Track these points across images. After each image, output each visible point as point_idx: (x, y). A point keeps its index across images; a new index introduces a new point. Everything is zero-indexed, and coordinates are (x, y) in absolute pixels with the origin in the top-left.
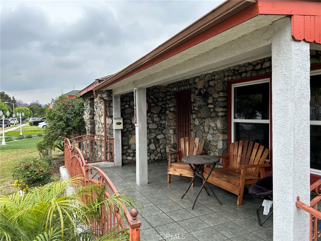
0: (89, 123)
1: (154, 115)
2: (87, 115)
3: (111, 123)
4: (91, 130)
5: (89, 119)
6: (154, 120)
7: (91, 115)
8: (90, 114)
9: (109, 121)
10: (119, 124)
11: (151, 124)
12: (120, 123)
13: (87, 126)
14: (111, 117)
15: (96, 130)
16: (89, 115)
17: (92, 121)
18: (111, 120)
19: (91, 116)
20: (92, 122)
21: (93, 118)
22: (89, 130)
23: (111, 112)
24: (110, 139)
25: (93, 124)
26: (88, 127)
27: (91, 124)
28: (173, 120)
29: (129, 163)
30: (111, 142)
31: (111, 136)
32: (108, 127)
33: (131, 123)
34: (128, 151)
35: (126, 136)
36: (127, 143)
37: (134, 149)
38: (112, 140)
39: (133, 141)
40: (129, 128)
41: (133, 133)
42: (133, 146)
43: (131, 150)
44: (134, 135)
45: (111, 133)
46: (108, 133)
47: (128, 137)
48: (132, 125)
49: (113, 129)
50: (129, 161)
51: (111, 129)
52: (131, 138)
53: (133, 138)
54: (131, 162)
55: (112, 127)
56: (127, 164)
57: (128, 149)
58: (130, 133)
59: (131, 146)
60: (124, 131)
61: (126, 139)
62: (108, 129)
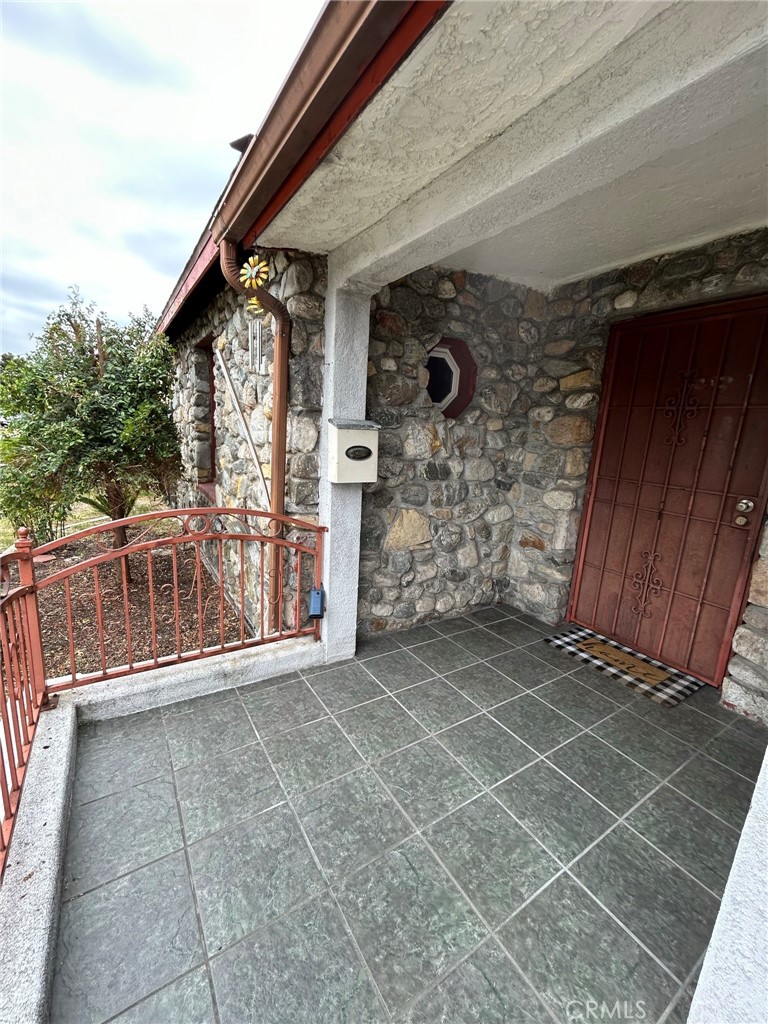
0: (194, 434)
1: (488, 424)
2: (186, 405)
3: (312, 446)
4: (200, 460)
5: (193, 422)
6: (486, 443)
7: (200, 409)
8: (197, 404)
9: (298, 432)
10: (358, 454)
11: (477, 462)
12: (366, 453)
13: (187, 444)
14: (314, 412)
15: (222, 466)
16: (194, 408)
17: (203, 427)
18: (312, 433)
19: (201, 412)
20: (204, 432)
21: (208, 419)
22: (192, 459)
23: (313, 386)
24: (305, 530)
25: (207, 440)
26: (189, 448)
27: (199, 439)
28: (579, 450)
29: (379, 632)
30: (310, 543)
31: (308, 514)
32: (298, 466)
33: (401, 454)
34: (379, 578)
35: (372, 515)
36: (378, 544)
37: (403, 571)
38: (313, 534)
39: (403, 535)
40: (393, 474)
41: (405, 500)
42: (401, 556)
43: (392, 577)
44: (407, 509)
45: (307, 497)
46: (294, 499)
47: (380, 518)
48: (404, 460)
49: (318, 480)
50: (379, 624)
51: (312, 476)
52: (394, 520)
53: (402, 520)
54: (387, 624)
55: (315, 469)
56: (373, 634)
57: (377, 570)
58: (392, 499)
59: (393, 559)
60: (370, 491)
61: (373, 529)
62: (294, 476)
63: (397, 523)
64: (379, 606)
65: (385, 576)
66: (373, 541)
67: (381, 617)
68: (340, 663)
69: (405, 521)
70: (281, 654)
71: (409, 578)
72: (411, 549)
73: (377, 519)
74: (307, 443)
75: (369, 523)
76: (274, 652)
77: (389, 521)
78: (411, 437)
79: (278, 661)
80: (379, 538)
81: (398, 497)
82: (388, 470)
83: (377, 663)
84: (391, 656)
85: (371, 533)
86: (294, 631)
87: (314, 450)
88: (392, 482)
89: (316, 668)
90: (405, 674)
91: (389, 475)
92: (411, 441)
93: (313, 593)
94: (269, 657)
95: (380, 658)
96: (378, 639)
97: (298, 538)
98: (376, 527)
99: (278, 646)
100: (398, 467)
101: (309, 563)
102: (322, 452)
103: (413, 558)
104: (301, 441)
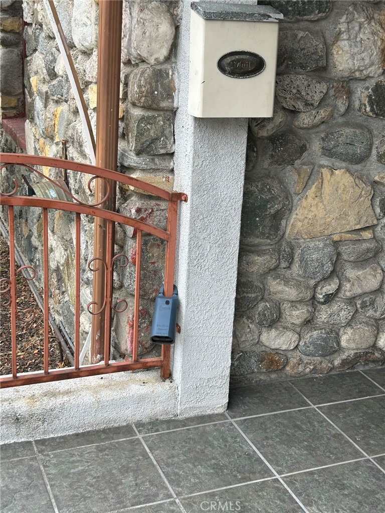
3: (164, 52)
9: (140, 27)
10: (240, 66)
12: (255, 65)
15: (34, 89)
17: (8, 22)
18: (164, 29)
20: (10, 32)
21: (15, 8)
24: (150, 197)
29: (273, 376)
30: (158, 219)
31: (155, 170)
32: (140, 86)
33: (325, 69)
34: (275, 286)
35: (268, 176)
36: (276, 227)
37: (319, 277)
38: (164, 205)
39: (321, 213)
40: (307, 104)
41: (328, 152)
42: (317, 249)
43: (298, 285)
44: (332, 169)
45: (154, 140)
46: (133, 145)
47: (281, 182)
48: (330, 80)
49: (174, 112)
50: (272, 362)
51: (164, 104)
52: (306, 186)
53: (320, 188)
54: (287, 363)
55: (169, 92)
56: (262, 377)
57: (273, 271)
58: (303, 149)
59: (302, 254)
60: (264, 133)
61: (268, 201)
62: (134, 105)
63: (311, 192)
64: (273, 333)
65: (286, 281)
66: (267, 222)
67: (277, 351)
68: (202, 419)
69: (327, 189)
70: (106, 395)
71: (330, 288)
72: (336, 238)
73: (275, 184)
74: (155, 46)
75: (261, 191)
76: (96, 390)
77: (298, 188)
78: (345, 36)
79: (100, 405)
80: (278, 217)
81: (316, 146)
82: (298, 97)
83: (262, 425)
84: (290, 417)
85: (263, 206)
86: (129, 361)
87: (168, 59)
88: (305, 119)
89: (163, 422)
90: (307, 448)
91: (300, 105)
92: (344, 44)
93: (160, 302)
94: (87, 398)
95: (269, 418)
96: (270, 387)
97: (139, 211)
98: (274, 199)
99: (102, 382)
100: (317, 91)
101: (156, 252)
102: (181, 64)
103: (339, 254)
104: (145, 44)
